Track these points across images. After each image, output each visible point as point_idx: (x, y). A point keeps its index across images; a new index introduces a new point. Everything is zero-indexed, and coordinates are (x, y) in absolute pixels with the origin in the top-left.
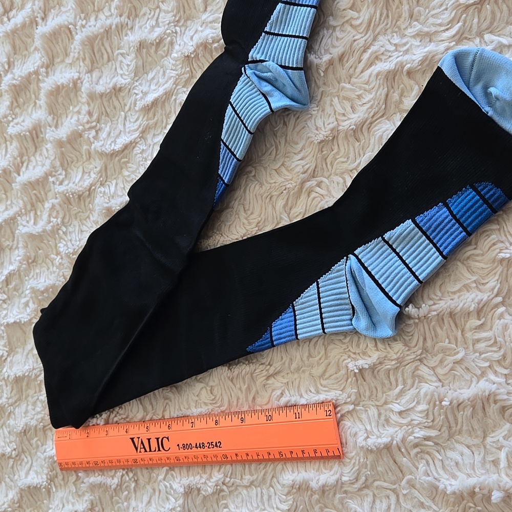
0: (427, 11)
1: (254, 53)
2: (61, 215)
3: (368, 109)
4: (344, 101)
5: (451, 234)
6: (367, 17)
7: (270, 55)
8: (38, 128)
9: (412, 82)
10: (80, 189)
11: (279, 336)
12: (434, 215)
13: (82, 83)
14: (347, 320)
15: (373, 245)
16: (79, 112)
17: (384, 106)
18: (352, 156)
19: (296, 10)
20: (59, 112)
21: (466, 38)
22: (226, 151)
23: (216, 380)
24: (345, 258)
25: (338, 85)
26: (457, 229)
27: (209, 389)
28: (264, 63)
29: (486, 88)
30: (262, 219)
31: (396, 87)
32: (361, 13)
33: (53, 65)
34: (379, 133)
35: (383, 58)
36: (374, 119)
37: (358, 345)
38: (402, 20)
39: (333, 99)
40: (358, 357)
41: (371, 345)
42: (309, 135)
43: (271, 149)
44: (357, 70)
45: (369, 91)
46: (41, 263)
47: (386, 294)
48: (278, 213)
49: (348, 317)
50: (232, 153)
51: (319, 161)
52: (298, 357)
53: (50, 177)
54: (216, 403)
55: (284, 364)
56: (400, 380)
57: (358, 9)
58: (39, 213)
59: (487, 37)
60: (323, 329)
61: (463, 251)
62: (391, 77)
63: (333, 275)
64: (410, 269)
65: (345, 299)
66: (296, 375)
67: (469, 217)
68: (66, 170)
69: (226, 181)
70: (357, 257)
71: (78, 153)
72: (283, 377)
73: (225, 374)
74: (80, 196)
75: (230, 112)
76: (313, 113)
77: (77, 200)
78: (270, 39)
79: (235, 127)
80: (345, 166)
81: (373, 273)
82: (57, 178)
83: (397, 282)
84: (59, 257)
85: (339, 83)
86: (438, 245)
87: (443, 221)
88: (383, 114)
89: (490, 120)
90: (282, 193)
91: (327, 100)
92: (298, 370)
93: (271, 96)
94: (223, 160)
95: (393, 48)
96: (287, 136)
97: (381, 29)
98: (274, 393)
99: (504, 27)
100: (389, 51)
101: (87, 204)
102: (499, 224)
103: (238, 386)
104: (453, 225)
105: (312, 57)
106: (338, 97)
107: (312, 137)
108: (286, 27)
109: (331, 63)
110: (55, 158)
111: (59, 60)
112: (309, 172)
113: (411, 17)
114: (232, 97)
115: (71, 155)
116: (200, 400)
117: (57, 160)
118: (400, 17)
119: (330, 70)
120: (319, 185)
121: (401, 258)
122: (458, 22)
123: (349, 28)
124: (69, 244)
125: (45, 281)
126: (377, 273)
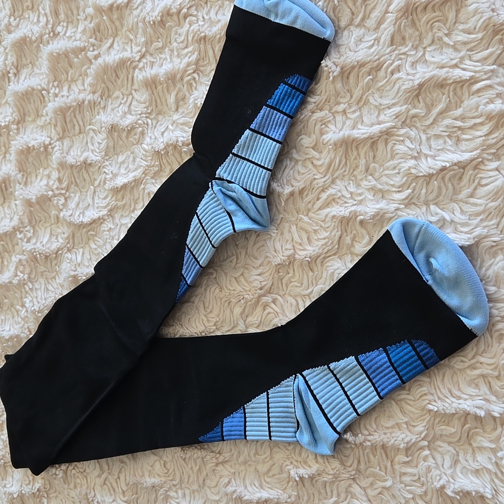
0: (382, 170)
1: (221, 171)
2: (27, 270)
3: (322, 245)
4: (301, 231)
5: (389, 379)
6: (327, 161)
7: (236, 177)
8: (8, 181)
9: (364, 231)
10: (48, 251)
11: (229, 433)
12: (375, 358)
13: (53, 148)
14: (292, 432)
15: (320, 371)
16: (49, 176)
17: (337, 246)
18: (305, 282)
19: (263, 140)
20: (29, 170)
21: (414, 204)
22: (190, 256)
23: (170, 457)
24: (294, 376)
25: (297, 214)
26: (394, 376)
27: (162, 462)
28: (230, 185)
29: (428, 257)
30: (220, 320)
31: (349, 231)
32: (323, 155)
33: (24, 121)
34: (331, 270)
35: (340, 202)
36: (328, 255)
37: (300, 454)
38: (359, 170)
39: (292, 227)
40: (300, 466)
41: (311, 457)
42: (268, 254)
43: (232, 258)
44: (314, 207)
45: (325, 229)
46: (7, 310)
47: (328, 420)
48: (235, 318)
49: (293, 430)
50: (196, 259)
51: (275, 280)
52: (246, 452)
53: (18, 233)
54: (168, 476)
55: (233, 455)
56: (335, 492)
57: (320, 151)
58: (6, 263)
59: (432, 207)
60: (270, 437)
61: (398, 393)
62: (345, 222)
63: (282, 389)
64: (350, 401)
65: (292, 413)
66: (243, 468)
67: (405, 368)
68: (34, 228)
69: (189, 282)
70: (304, 378)
71: (46, 214)
72: (231, 466)
73: (179, 454)
74: (47, 257)
75: (196, 223)
76: (273, 234)
77: (44, 260)
78: (236, 161)
79: (200, 238)
80: (298, 290)
81: (318, 397)
82: (25, 234)
83: (339, 411)
84: (25, 310)
85: (298, 213)
86: (376, 385)
87: (382, 366)
88: (336, 253)
89: (430, 288)
90: (240, 301)
91: (287, 225)
92: (245, 463)
93: (235, 216)
94: (186, 263)
95: (349, 196)
96: (247, 249)
97: (339, 174)
98: (222, 480)
99: (448, 203)
100: (346, 198)
101: (53, 265)
102: (430, 378)
103: (190, 466)
104: (391, 372)
105: (275, 185)
106: (297, 225)
107: (270, 258)
108: (252, 153)
109: (292, 194)
110: (24, 213)
111: (30, 119)
112: (266, 288)
113: (367, 170)
114: (199, 208)
115: (39, 215)
116: (154, 470)
117: (25, 217)
118: (357, 167)
119: (291, 201)
120: (274, 301)
121: (343, 388)
122: (408, 188)
123: (310, 166)
124: (35, 300)
125: (10, 330)
126: (321, 398)
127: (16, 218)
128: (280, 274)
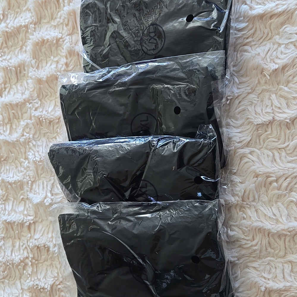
127: (27, 93)
128: (259, 132)
